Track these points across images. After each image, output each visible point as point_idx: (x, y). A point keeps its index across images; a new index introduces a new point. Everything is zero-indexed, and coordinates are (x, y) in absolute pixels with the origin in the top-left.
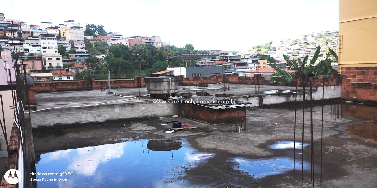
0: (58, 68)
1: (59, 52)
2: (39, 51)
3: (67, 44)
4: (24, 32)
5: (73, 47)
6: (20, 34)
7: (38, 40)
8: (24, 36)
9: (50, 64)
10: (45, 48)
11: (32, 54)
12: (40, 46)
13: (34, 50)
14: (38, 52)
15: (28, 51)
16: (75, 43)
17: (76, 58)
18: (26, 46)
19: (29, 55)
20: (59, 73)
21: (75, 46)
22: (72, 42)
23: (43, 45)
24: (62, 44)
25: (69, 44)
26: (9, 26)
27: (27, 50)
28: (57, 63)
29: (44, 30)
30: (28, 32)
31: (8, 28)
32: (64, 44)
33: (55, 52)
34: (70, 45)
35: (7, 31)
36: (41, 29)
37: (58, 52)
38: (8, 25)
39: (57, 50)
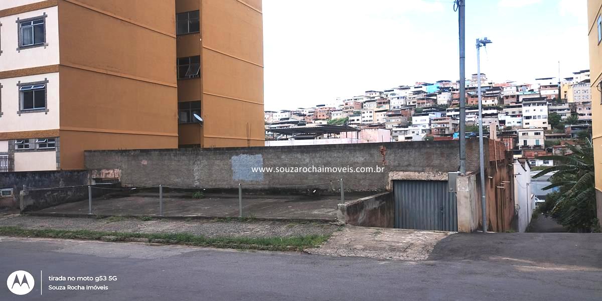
0: (537, 147)
1: (549, 124)
2: (519, 122)
3: (564, 110)
4: (507, 97)
5: (574, 113)
6: (501, 101)
7: (521, 106)
8: (506, 102)
9: (525, 142)
10: (528, 118)
11: (509, 128)
12: (522, 115)
13: (512, 122)
14: (519, 124)
15: (505, 124)
16: (578, 107)
17: (573, 131)
18: (501, 117)
19: (504, 129)
20: (533, 155)
21: (578, 112)
22: (573, 107)
23: (525, 114)
24: (556, 110)
25: (568, 109)
26: (488, 90)
27: (502, 122)
28: (535, 140)
29: (536, 90)
30: (513, 96)
31: (487, 93)
32: (560, 110)
33: (544, 123)
34: (570, 111)
35: (485, 97)
36: (532, 90)
37: (547, 123)
38: (489, 88)
39: (546, 120)
